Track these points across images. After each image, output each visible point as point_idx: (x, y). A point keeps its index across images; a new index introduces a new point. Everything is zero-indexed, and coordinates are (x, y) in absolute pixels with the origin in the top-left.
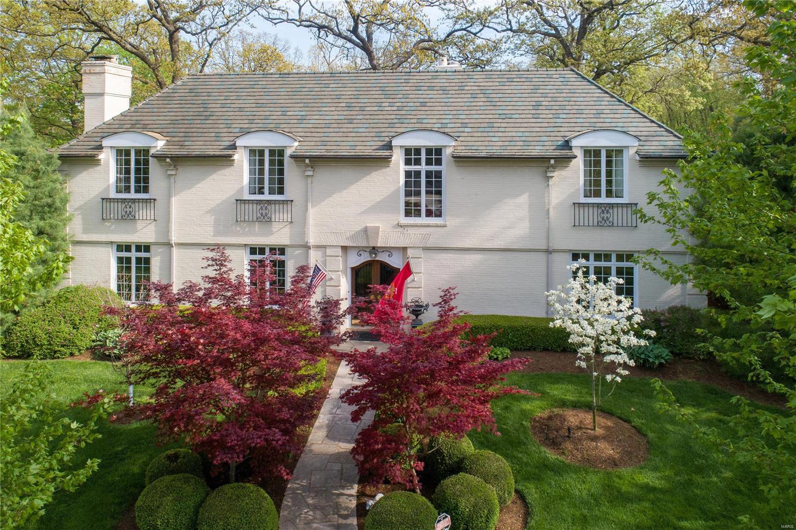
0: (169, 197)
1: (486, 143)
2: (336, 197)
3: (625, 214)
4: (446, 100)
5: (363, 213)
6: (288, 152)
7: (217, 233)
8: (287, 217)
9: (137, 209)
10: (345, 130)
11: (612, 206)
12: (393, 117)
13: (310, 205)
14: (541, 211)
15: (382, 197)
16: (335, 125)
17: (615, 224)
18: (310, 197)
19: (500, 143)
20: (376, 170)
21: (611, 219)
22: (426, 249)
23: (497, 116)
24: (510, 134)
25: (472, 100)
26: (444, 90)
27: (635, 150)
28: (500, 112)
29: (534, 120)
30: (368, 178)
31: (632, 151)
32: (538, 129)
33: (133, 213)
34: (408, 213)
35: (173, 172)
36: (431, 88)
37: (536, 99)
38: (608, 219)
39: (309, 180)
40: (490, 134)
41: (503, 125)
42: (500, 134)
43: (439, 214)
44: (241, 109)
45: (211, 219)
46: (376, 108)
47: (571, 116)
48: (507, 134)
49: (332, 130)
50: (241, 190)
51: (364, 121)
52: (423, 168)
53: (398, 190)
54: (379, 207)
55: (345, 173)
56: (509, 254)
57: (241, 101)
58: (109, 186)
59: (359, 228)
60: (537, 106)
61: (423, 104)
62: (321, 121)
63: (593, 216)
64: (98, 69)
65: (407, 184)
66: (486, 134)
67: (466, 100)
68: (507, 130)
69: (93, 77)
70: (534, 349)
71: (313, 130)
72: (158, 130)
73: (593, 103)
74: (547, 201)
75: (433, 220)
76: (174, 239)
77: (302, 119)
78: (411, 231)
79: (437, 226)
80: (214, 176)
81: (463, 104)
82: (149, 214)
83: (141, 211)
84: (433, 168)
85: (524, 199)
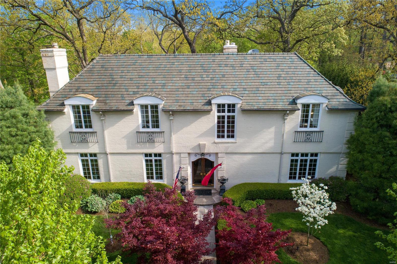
0: (103, 131)
1: (256, 101)
2: (185, 130)
3: (317, 136)
4: (234, 73)
5: (197, 137)
6: (160, 107)
7: (129, 148)
8: (161, 139)
9: (88, 137)
10: (186, 93)
11: (312, 132)
12: (209, 84)
13: (172, 134)
14: (280, 135)
15: (207, 129)
16: (181, 90)
17: (312, 141)
18: (172, 130)
19: (263, 101)
20: (203, 116)
21: (311, 139)
22: (227, 153)
23: (260, 84)
24: (267, 95)
25: (247, 73)
26: (233, 66)
27: (326, 105)
28: (261, 81)
29: (278, 86)
30: (200, 120)
31: (324, 105)
32: (280, 92)
33: (86, 139)
34: (219, 137)
35: (103, 118)
36: (226, 65)
37: (278, 73)
38: (309, 139)
39: (172, 121)
40: (258, 95)
41: (264, 89)
42: (262, 95)
43: (233, 137)
44: (131, 79)
45: (125, 141)
46: (200, 79)
47: (295, 83)
48: (266, 95)
49: (180, 93)
50: (138, 127)
51: (195, 87)
52: (226, 114)
53: (214, 126)
54: (205, 134)
55: (189, 117)
56: (264, 155)
57: (130, 74)
58: (72, 125)
59: (196, 144)
60: (279, 77)
61: (223, 76)
62: (174, 87)
63: (303, 136)
64: (50, 54)
65: (219, 122)
66: (255, 95)
67: (244, 73)
68: (266, 92)
69: (48, 59)
70: (274, 199)
71: (170, 93)
72: (91, 93)
73: (306, 75)
74: (283, 130)
75: (231, 140)
76: (108, 151)
77: (164, 86)
78: (220, 145)
79: (232, 143)
80: (124, 120)
81: (243, 76)
82: (94, 139)
83: (90, 138)
84: (231, 114)
85: (273, 129)
